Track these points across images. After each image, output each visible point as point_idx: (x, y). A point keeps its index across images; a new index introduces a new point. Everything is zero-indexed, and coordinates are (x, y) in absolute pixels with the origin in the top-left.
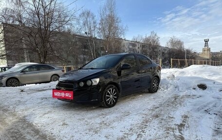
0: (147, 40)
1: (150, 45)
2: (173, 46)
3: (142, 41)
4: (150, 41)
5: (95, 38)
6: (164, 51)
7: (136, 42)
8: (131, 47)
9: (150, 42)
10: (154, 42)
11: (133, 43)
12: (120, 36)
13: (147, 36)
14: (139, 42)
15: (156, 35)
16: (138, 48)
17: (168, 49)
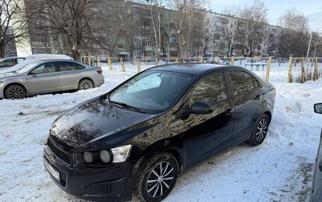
0: (248, 13)
1: (251, 22)
2: (290, 24)
3: (238, 16)
4: (252, 15)
5: (163, 8)
6: (272, 33)
7: (229, 16)
8: (219, 24)
9: (252, 18)
10: (259, 17)
11: (224, 17)
12: (202, 5)
13: (248, 7)
14: (233, 17)
15: (262, 5)
16: (232, 26)
17: (280, 30)
